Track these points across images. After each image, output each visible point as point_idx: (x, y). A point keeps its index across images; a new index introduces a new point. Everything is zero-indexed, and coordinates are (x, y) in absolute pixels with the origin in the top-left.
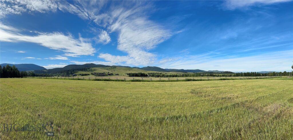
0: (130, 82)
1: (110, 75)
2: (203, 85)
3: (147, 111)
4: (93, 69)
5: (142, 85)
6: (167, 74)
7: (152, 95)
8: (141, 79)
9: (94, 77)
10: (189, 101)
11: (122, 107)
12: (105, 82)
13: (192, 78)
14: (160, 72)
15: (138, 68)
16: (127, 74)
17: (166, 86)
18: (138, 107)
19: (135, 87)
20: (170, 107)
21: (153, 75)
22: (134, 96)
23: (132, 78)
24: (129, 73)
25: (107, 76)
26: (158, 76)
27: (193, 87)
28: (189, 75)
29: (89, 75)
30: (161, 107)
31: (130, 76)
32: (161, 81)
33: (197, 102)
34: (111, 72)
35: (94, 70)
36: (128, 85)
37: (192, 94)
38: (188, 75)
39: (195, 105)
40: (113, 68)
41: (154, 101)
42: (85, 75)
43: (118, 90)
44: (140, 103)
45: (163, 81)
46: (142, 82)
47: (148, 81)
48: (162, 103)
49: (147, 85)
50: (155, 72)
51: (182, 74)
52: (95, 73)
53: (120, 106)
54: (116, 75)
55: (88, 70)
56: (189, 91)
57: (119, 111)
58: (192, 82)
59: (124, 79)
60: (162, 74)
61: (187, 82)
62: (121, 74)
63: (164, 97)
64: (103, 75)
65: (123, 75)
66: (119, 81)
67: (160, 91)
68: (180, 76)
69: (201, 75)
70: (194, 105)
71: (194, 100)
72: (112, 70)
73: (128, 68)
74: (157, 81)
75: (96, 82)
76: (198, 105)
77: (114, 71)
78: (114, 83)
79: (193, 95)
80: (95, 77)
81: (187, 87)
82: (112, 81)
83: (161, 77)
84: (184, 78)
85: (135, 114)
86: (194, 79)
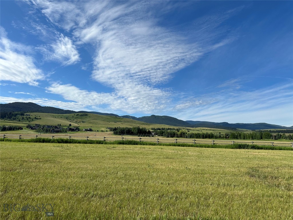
0: (116, 145)
1: (72, 130)
2: (281, 160)
3: (146, 203)
4: (33, 115)
5: (140, 151)
6: (191, 132)
7: (158, 172)
8: (139, 140)
9: (33, 134)
10: (243, 191)
11: (92, 197)
12: (60, 144)
13: (249, 142)
14: (176, 128)
15: (134, 118)
16: (109, 128)
17: (189, 156)
18: (127, 194)
19: (126, 155)
20: (197, 200)
21: (161, 133)
22: (120, 174)
23: (119, 138)
24: (114, 127)
25: (66, 132)
26: (173, 135)
27: (255, 163)
28: (242, 134)
29: (22, 129)
30: (177, 197)
31: (116, 133)
32: (179, 146)
33: (265, 198)
34: (76, 125)
35: (35, 118)
36: (110, 151)
37: (252, 178)
38: (240, 135)
39: (259, 204)
40: (81, 115)
41: (162, 183)
42: (11, 129)
43: (87, 161)
44: (134, 187)
45: (183, 145)
46: (139, 146)
47: (152, 145)
48: (180, 189)
49: (150, 152)
50: (167, 127)
51: (224, 132)
52: (38, 126)
53: (88, 193)
54: (87, 130)
55: (20, 117)
56: (242, 170)
57: (85, 205)
58: (250, 150)
59: (102, 140)
60: (180, 131)
61: (238, 150)
62: (97, 129)
63: (183, 178)
64: (56, 129)
65: (102, 131)
66: (92, 142)
67: (175, 165)
68: (220, 137)
69: (271, 136)
70: (257, 202)
71: (258, 191)
72: (79, 120)
73: (113, 117)
74: (170, 145)
75: (38, 145)
76: (269, 206)
77: (83, 122)
78: (80, 147)
79: (253, 180)
80: (37, 134)
81: (238, 160)
82: (75, 143)
83: (178, 137)
84: (230, 142)
85: (120, 208)
86: (254, 144)
